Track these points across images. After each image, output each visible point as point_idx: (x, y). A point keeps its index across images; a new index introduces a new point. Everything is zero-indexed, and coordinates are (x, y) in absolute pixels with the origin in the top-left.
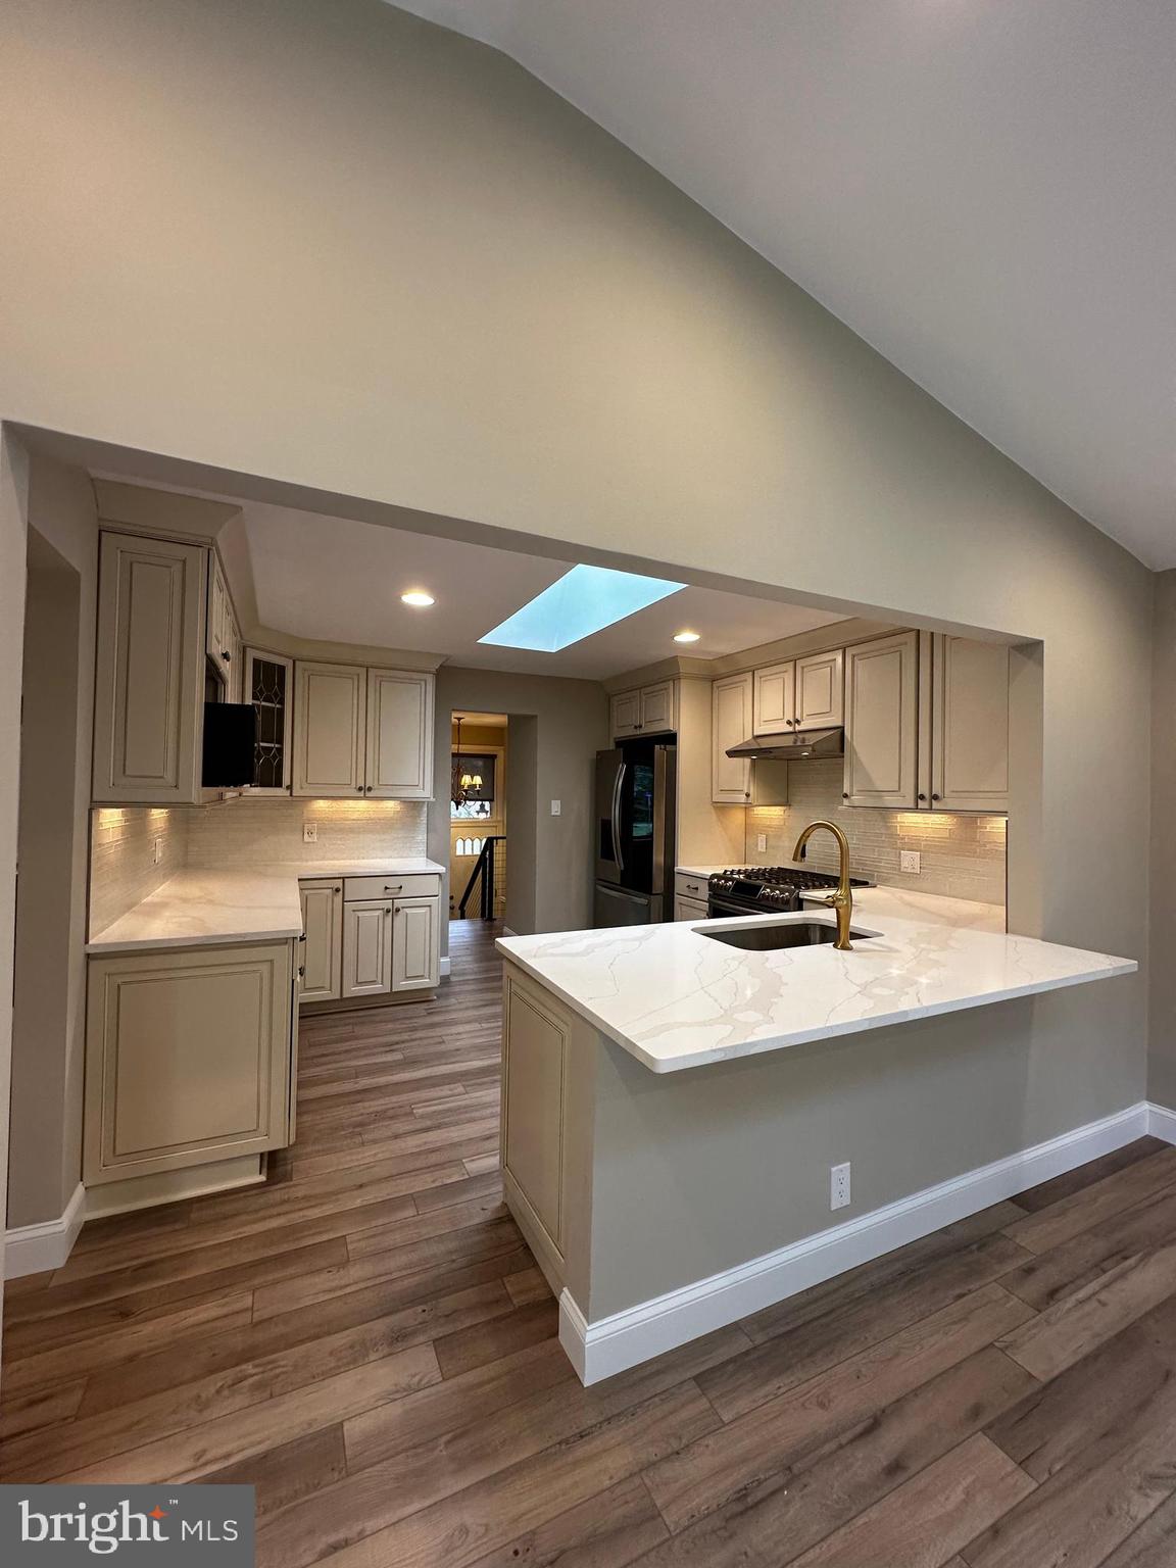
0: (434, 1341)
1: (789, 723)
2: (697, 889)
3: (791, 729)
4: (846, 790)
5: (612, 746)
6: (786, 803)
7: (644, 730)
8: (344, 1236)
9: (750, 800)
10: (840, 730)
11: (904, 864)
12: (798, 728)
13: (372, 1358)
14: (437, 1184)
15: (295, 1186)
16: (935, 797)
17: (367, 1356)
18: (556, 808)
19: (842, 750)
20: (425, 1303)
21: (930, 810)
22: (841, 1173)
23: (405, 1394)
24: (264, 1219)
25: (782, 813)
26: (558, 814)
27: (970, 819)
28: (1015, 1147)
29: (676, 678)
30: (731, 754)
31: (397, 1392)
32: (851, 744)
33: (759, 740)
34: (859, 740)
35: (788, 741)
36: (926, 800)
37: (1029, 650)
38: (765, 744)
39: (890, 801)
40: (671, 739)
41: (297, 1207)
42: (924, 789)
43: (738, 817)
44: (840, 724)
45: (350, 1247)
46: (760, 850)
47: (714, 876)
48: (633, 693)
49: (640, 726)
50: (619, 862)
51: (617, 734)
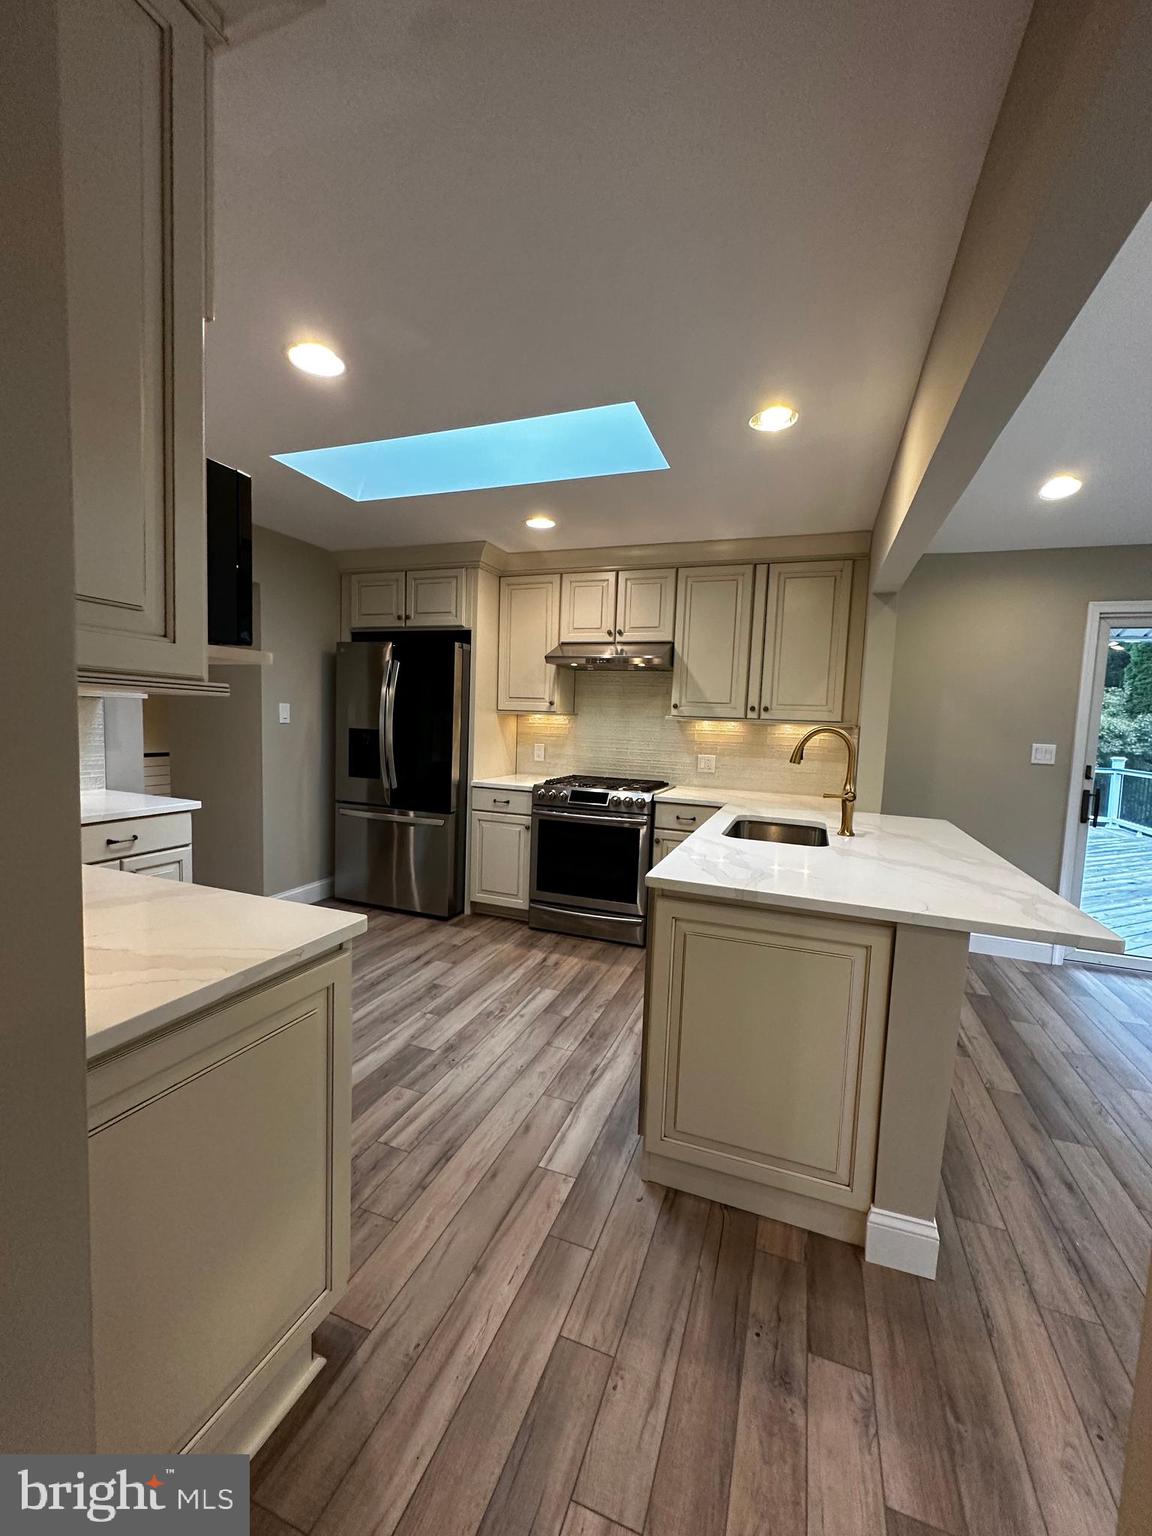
0: (809, 1349)
1: (610, 633)
2: (508, 802)
3: (611, 639)
4: (676, 701)
6: (572, 711)
7: (410, 623)
8: (560, 1336)
9: (553, 708)
10: (669, 647)
12: (619, 639)
13: (801, 1423)
14: (557, 1208)
15: (387, 1333)
16: (765, 709)
17: (793, 1424)
18: (284, 712)
19: (672, 664)
20: (745, 1328)
23: (872, 1419)
24: (419, 1410)
25: (567, 722)
26: (288, 721)
30: (549, 660)
31: (867, 1426)
32: (682, 659)
33: (566, 648)
34: (688, 657)
36: (754, 711)
38: (575, 652)
39: (717, 711)
40: (465, 636)
41: (439, 1356)
42: (754, 702)
43: (511, 725)
44: (670, 639)
45: (587, 1340)
46: (536, 759)
47: (537, 787)
48: (394, 576)
49: (407, 617)
50: (389, 780)
51: (361, 623)
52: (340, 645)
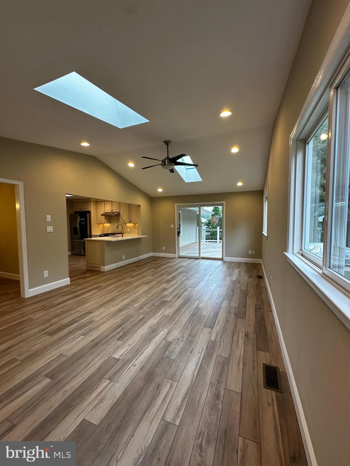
1: (111, 211)
4: (120, 221)
5: (74, 213)
6: (110, 223)
7: (82, 210)
9: (105, 223)
10: (119, 212)
11: (128, 230)
12: (113, 211)
16: (131, 221)
19: (119, 215)
21: (131, 223)
22: (124, 256)
25: (109, 225)
27: (135, 224)
28: (139, 256)
29: (90, 201)
30: (102, 215)
34: (122, 214)
35: (111, 213)
36: (130, 222)
37: (139, 206)
38: (107, 214)
39: (126, 222)
40: (89, 212)
42: (130, 220)
43: (101, 225)
46: (105, 231)
47: (100, 235)
48: (79, 203)
49: (82, 209)
50: (79, 235)
51: (75, 210)
52: (72, 214)
